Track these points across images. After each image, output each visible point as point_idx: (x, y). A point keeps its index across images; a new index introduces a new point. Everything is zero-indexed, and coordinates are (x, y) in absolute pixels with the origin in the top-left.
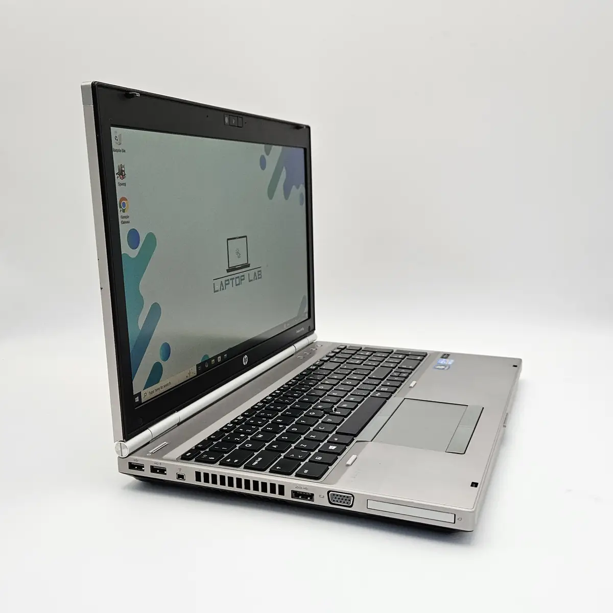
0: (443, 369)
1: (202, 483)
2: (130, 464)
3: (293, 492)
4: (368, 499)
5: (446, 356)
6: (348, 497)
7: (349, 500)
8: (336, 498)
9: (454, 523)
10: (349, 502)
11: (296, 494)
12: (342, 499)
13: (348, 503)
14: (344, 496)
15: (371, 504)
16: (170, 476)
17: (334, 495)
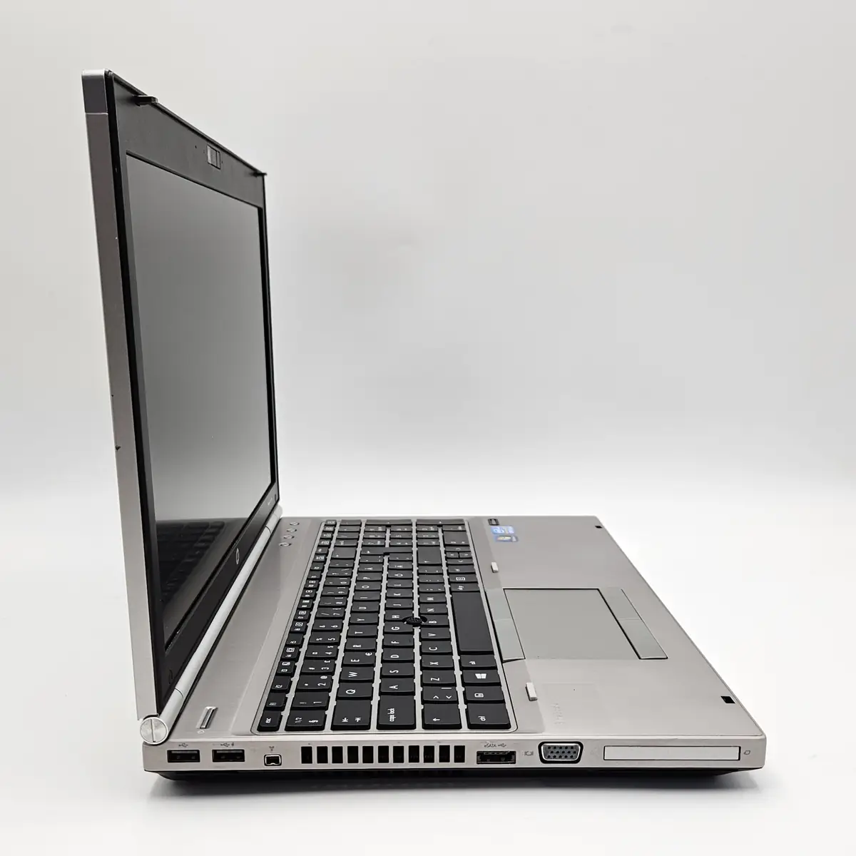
0: (511, 541)
1: (315, 765)
2: (169, 752)
3: (479, 754)
4: (605, 745)
5: (494, 522)
6: (572, 747)
7: (575, 752)
8: (552, 752)
9: (739, 759)
10: (574, 755)
11: (483, 757)
12: (563, 752)
13: (572, 757)
14: (566, 747)
15: (611, 753)
16: (253, 763)
17: (549, 747)
